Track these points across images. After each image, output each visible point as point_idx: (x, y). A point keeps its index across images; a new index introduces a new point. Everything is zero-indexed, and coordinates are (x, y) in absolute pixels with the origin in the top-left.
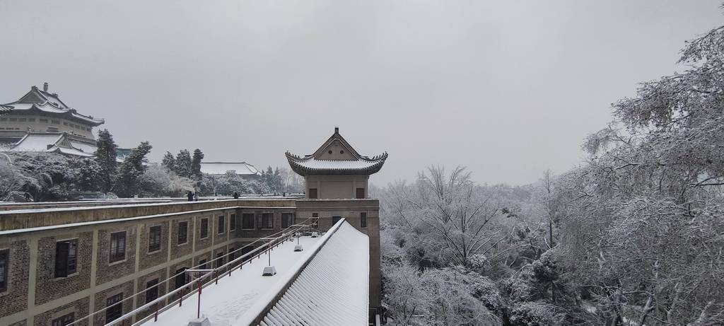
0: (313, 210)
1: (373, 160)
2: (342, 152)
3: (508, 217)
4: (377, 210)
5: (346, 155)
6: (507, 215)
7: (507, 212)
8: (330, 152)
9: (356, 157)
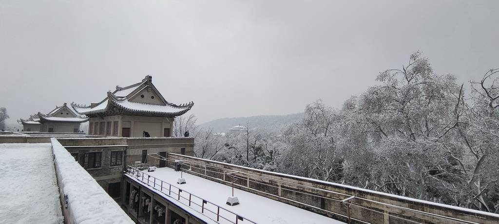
0: (144, 147)
1: (180, 107)
2: (153, 97)
3: (229, 149)
4: (192, 146)
5: (155, 100)
6: (228, 147)
7: (228, 145)
8: (143, 96)
9: (164, 103)
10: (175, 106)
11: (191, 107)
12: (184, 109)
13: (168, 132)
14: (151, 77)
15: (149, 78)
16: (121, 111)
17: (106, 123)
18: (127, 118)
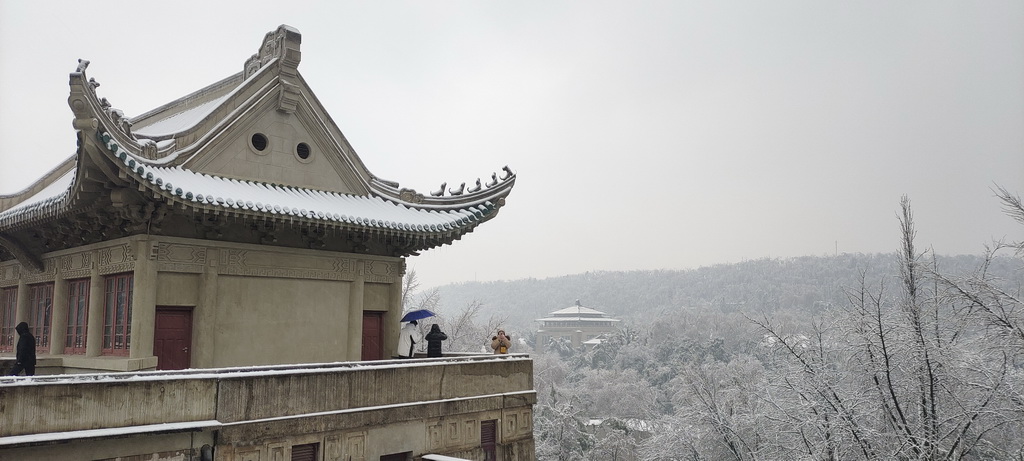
1: (440, 202)
2: (305, 152)
8: (259, 142)
10: (411, 197)
11: (498, 203)
12: (464, 214)
13: (377, 334)
14: (295, 38)
15: (285, 44)
16: (150, 208)
17: (57, 291)
18: (182, 253)
